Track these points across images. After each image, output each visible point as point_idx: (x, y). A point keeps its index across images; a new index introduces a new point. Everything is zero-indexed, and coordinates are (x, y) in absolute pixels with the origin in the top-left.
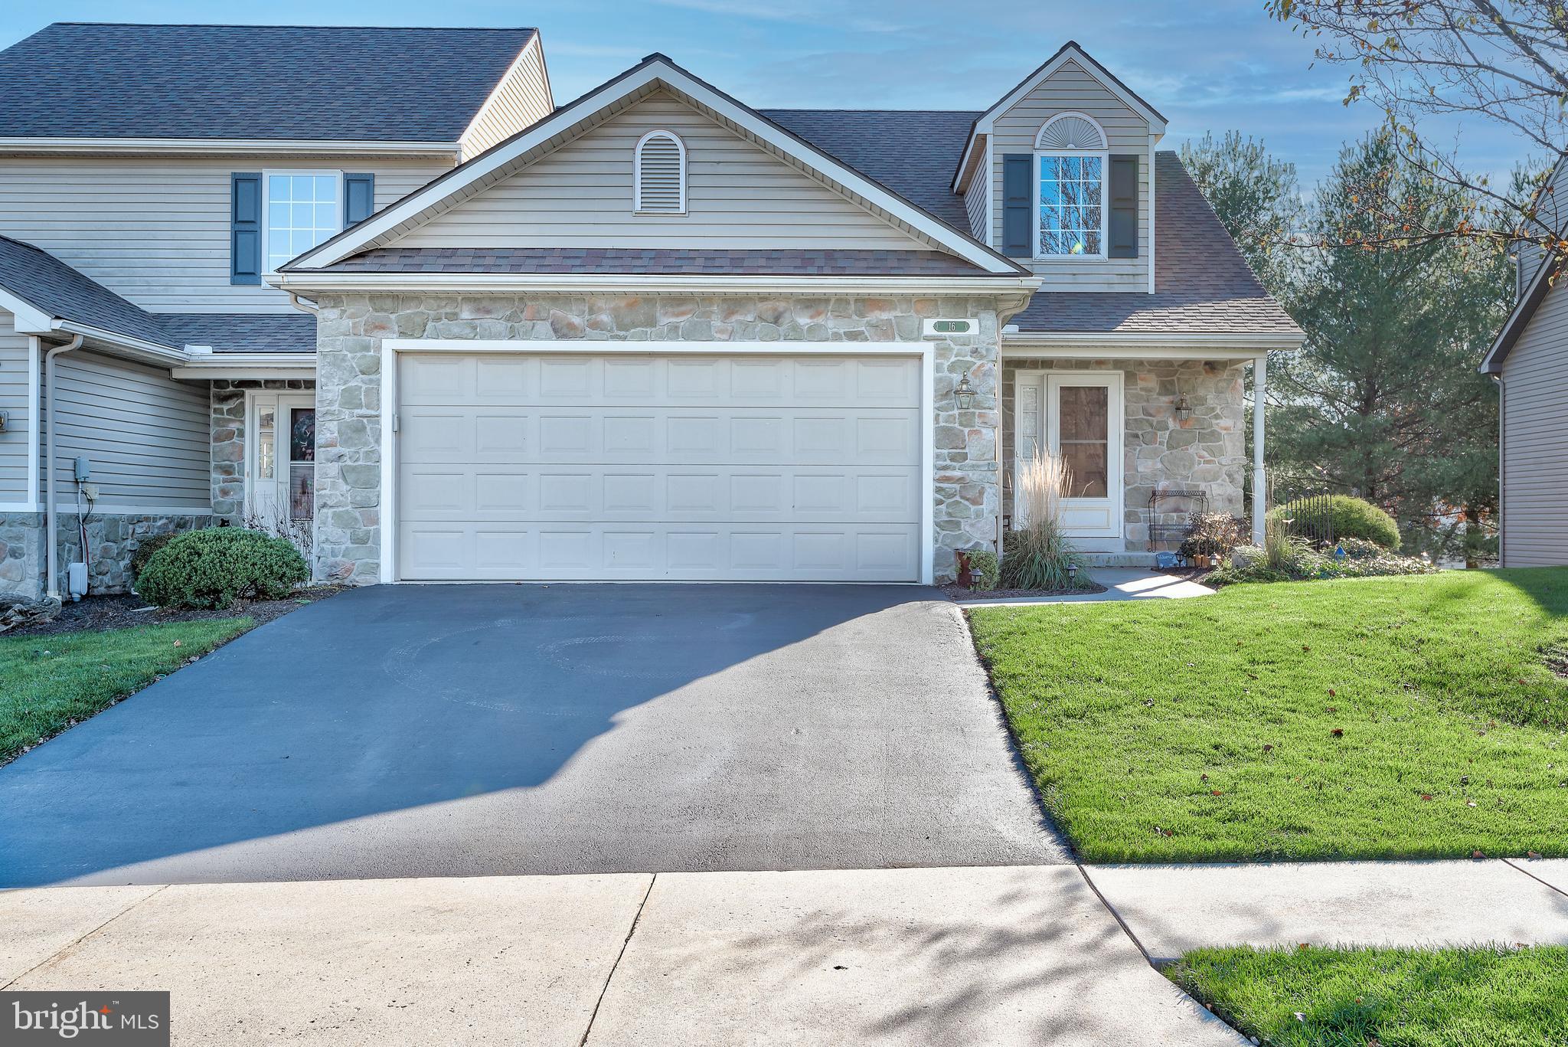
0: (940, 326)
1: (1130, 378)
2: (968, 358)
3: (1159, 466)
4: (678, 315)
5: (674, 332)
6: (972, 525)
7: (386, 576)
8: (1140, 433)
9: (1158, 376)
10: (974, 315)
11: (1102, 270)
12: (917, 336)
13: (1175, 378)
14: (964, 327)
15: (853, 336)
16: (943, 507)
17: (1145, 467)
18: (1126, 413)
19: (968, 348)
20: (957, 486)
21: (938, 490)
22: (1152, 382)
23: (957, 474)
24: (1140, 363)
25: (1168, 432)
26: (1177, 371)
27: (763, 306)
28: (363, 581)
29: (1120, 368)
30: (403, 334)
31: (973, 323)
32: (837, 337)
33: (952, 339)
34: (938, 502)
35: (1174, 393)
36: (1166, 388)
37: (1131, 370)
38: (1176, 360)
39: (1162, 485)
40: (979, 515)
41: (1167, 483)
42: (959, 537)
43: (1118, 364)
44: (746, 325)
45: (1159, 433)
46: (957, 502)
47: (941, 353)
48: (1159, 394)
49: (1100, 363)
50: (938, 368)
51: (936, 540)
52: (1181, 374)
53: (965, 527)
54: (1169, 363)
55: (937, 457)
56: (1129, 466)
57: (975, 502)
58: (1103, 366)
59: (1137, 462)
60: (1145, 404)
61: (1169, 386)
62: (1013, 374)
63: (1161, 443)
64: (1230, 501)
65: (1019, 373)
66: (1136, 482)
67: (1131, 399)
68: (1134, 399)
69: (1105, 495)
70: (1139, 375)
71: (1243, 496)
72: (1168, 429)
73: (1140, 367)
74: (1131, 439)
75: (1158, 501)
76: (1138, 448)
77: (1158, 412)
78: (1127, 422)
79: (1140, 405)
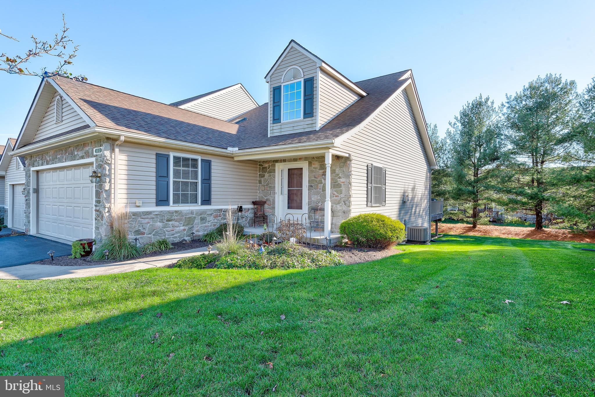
0: (96, 151)
1: (310, 164)
2: (101, 163)
3: (319, 198)
4: (59, 155)
5: (60, 161)
7: (32, 232)
8: (313, 185)
9: (319, 162)
10: (102, 146)
11: (302, 123)
12: (93, 156)
13: (324, 163)
14: (100, 150)
15: (83, 157)
16: (97, 221)
17: (314, 198)
18: (309, 178)
19: (101, 159)
20: (98, 213)
21: (96, 215)
22: (317, 165)
23: (98, 208)
25: (322, 185)
28: (28, 233)
29: (306, 160)
31: (102, 148)
32: (80, 158)
33: (99, 155)
34: (96, 219)
35: (324, 169)
37: (310, 160)
40: (102, 225)
41: (322, 204)
42: (99, 234)
43: (306, 158)
45: (319, 185)
46: (99, 219)
47: (97, 161)
48: (319, 169)
50: (96, 167)
51: (95, 234)
53: (100, 230)
54: (323, 157)
55: (95, 201)
56: (310, 198)
57: (102, 220)
58: (301, 160)
59: (312, 196)
60: (314, 174)
61: (323, 166)
62: (275, 165)
63: (320, 189)
64: (344, 212)
65: (277, 164)
66: (311, 204)
67: (310, 172)
68: (311, 172)
69: (301, 209)
70: (313, 162)
71: (350, 211)
72: (322, 183)
73: (313, 159)
74: (310, 187)
75: (319, 211)
76: (312, 191)
77: (319, 177)
78: (309, 181)
79: (313, 174)
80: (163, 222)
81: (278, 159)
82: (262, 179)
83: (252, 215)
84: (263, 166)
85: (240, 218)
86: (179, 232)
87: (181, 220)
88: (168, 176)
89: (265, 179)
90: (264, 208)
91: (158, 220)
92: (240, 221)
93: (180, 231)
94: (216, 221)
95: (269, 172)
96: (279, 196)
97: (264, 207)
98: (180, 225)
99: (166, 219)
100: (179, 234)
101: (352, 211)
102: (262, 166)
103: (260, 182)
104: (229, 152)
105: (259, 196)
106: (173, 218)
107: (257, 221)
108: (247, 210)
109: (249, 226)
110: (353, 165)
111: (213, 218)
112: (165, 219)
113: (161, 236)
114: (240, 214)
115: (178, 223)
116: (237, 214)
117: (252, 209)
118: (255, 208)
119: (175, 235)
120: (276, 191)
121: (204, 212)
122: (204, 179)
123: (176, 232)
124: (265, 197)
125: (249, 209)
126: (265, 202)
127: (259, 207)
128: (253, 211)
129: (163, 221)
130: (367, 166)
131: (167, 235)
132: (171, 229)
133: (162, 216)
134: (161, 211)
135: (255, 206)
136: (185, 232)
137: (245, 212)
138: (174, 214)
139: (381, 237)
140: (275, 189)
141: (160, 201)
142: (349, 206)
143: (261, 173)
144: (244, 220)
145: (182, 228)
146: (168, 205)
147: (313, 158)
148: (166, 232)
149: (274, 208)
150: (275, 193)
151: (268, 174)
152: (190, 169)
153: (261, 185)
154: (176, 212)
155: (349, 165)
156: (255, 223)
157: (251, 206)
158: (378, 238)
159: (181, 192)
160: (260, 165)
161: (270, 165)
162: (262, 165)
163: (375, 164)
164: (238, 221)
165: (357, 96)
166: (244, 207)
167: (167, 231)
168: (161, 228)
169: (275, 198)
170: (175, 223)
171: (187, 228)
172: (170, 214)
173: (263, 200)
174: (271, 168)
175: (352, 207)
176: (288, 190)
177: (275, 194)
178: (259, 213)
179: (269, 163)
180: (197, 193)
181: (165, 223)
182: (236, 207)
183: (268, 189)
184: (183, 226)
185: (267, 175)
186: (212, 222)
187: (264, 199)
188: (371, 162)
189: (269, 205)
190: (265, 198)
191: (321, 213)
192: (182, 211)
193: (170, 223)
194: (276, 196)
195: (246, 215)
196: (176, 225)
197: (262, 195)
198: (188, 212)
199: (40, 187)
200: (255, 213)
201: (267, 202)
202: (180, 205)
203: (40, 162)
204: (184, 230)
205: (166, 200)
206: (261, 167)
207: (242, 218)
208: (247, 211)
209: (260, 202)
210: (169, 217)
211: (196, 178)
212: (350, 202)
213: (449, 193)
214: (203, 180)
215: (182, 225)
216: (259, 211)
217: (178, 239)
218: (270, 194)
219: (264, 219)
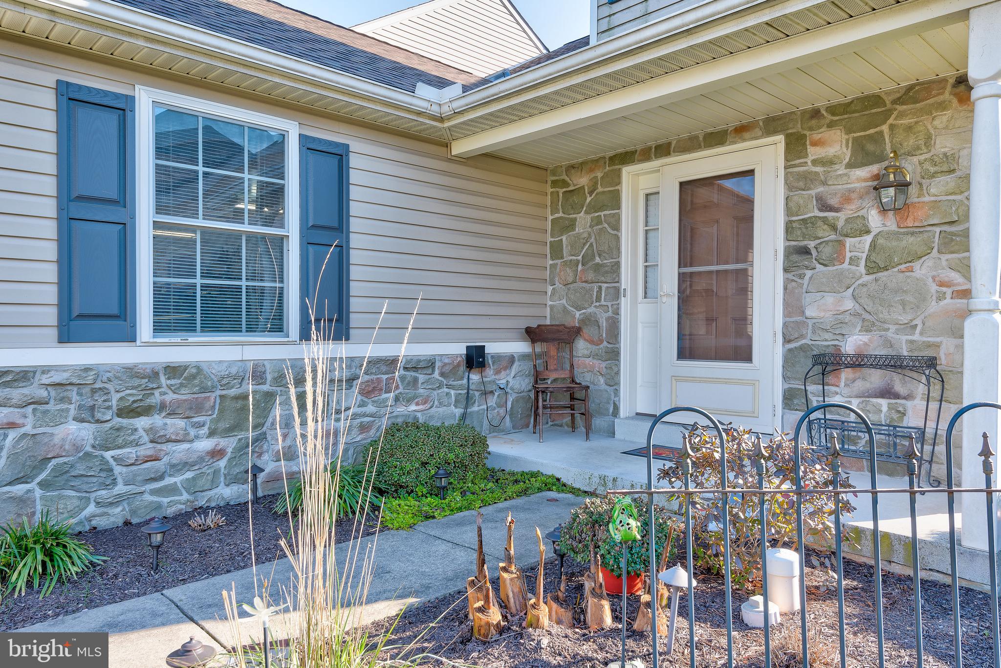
1: (796, 145)
3: (849, 305)
8: (811, 244)
9: (849, 130)
13: (885, 127)
17: (819, 307)
18: (789, 211)
22: (836, 144)
24: (813, 113)
25: (868, 239)
26: (891, 109)
29: (778, 132)
35: (881, 158)
36: (866, 151)
37: (797, 130)
38: (890, 92)
39: (852, 343)
41: (864, 338)
43: (771, 121)
45: (849, 242)
48: (850, 166)
49: (739, 129)
52: (899, 116)
54: (873, 101)
56: (792, 305)
58: (747, 135)
59: (808, 299)
60: (821, 189)
61: (870, 147)
62: (618, 175)
63: (854, 261)
65: (628, 172)
66: (802, 336)
67: (795, 183)
68: (801, 184)
69: (748, 358)
70: (812, 136)
72: (868, 232)
73: (814, 122)
74: (795, 258)
75: (846, 374)
76: (809, 273)
77: (847, 200)
78: (789, 229)
79: (813, 192)
80: (98, 421)
81: (632, 148)
82: (564, 238)
83: (527, 381)
84: (568, 185)
85: (477, 394)
86: (185, 465)
87: (197, 407)
88: (125, 199)
89: (578, 236)
90: (572, 356)
91: (68, 410)
92: (475, 408)
93: (194, 458)
94: (370, 408)
95: (595, 207)
96: (634, 303)
97: (571, 351)
98: (192, 432)
99: (114, 402)
100: (189, 475)
102: (565, 184)
103: (557, 250)
104: (425, 104)
105: (552, 307)
106: (156, 398)
107: (544, 407)
108: (504, 363)
109: (514, 428)
111: (360, 398)
112: (109, 408)
113: (85, 487)
114: (475, 377)
115: (181, 423)
116: (462, 378)
117: (524, 357)
118: (538, 356)
119: (169, 481)
120: (624, 283)
122: (314, 227)
123: (173, 466)
124: (579, 308)
125: (511, 359)
126: (576, 331)
127: (553, 352)
128: (528, 366)
129: (98, 415)
131: (120, 480)
132: (146, 450)
133: (94, 391)
134: (87, 369)
135: (539, 348)
136: (222, 463)
137: (498, 372)
138: (163, 379)
140: (619, 275)
141: (81, 316)
143: (561, 214)
144: (492, 401)
145: (205, 445)
146: (130, 337)
147: (815, 113)
148: (118, 469)
149: (614, 355)
150: (616, 294)
151: (589, 217)
152: (246, 176)
153: (559, 261)
154: (173, 370)
156: (536, 415)
157: (521, 347)
159: (199, 281)
160: (554, 183)
161: (599, 175)
162: (564, 181)
164: (466, 408)
166: (492, 348)
167: (118, 460)
168: (89, 449)
169: (617, 312)
170: (169, 421)
171: (229, 444)
172: (136, 381)
173: (570, 322)
174: (600, 189)
176: (682, 277)
177: (618, 298)
178: (553, 376)
179: (591, 170)
180: (285, 285)
181: (108, 425)
182: (459, 349)
183: (591, 276)
184: (212, 434)
185: (583, 220)
186: (355, 416)
187: (574, 317)
189: (592, 342)
190: (577, 314)
191: (864, 379)
192: (204, 367)
193: (142, 423)
194: (625, 303)
195: (502, 383)
196: (170, 432)
197: (564, 301)
198: (234, 370)
200: (538, 377)
201: (585, 331)
202: (191, 340)
204: (216, 454)
205: (115, 311)
206: (561, 191)
207: (485, 393)
208: (505, 368)
209: (559, 331)
210: (133, 395)
211: (276, 219)
214: (308, 230)
215: (205, 431)
216: (551, 367)
217: (185, 496)
218: (598, 299)
219: (572, 398)
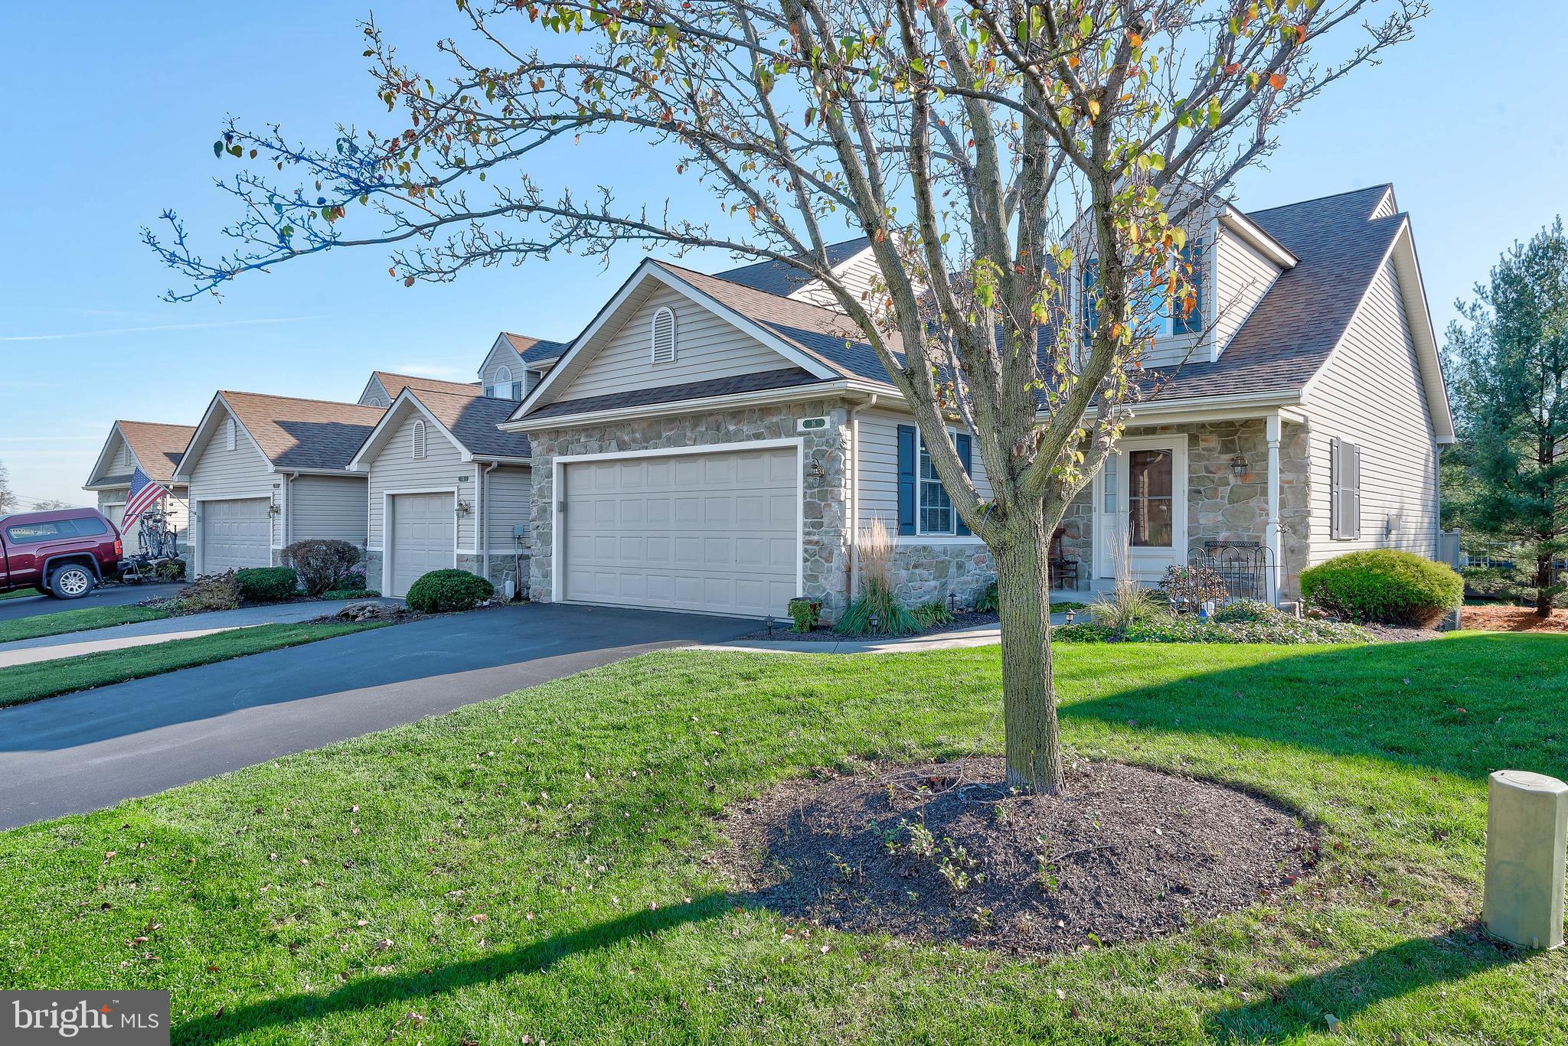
0: (807, 424)
1: (1193, 440)
2: (824, 448)
3: (1220, 518)
4: (671, 430)
5: (670, 442)
6: (826, 579)
7: (556, 597)
8: (1202, 489)
9: (1219, 436)
10: (828, 414)
11: (1168, 346)
12: (794, 433)
13: (1236, 437)
14: (821, 423)
15: (758, 436)
16: (808, 563)
17: (1206, 519)
18: (1190, 472)
19: (824, 439)
20: (816, 548)
21: (806, 551)
22: (1213, 442)
23: (816, 538)
24: (1202, 426)
25: (1229, 488)
26: (1238, 431)
27: (710, 419)
28: (545, 600)
29: (1183, 432)
30: (561, 454)
31: (827, 419)
32: (749, 438)
33: (815, 433)
34: (806, 560)
35: (1234, 451)
36: (1227, 447)
37: (1194, 433)
38: (1238, 421)
39: (1222, 536)
40: (829, 571)
41: (1227, 534)
42: (817, 588)
43: (1181, 428)
44: (702, 434)
45: (1220, 489)
46: (817, 560)
47: (808, 444)
48: (1221, 453)
49: (1165, 428)
50: (806, 456)
51: (804, 589)
52: (1243, 432)
53: (822, 580)
54: (1230, 424)
55: (805, 524)
56: (1192, 518)
57: (827, 561)
58: (1167, 431)
59: (1200, 515)
60: (1206, 463)
61: (1229, 445)
63: (1223, 498)
64: (1292, 551)
66: (1198, 533)
67: (1194, 458)
68: (1197, 459)
69: (1169, 545)
70: (1202, 436)
71: (1307, 547)
72: (1229, 485)
73: (1202, 431)
74: (1194, 494)
75: (1219, 551)
76: (1201, 502)
77: (1219, 469)
78: (1190, 480)
79: (1203, 464)
80: (908, 570)
86: (928, 592)
87: (931, 566)
88: (913, 474)
90: (1060, 545)
91: (901, 564)
93: (930, 589)
94: (978, 571)
96: (1101, 515)
97: (1060, 543)
98: (930, 577)
99: (912, 562)
100: (928, 597)
101: (1313, 547)
106: (921, 561)
110: (1312, 443)
111: (974, 565)
112: (910, 564)
115: (927, 573)
120: (1095, 503)
121: (960, 552)
123: (925, 591)
124: (1064, 518)
126: (1063, 532)
129: (909, 567)
130: (1331, 444)
132: (919, 584)
133: (907, 556)
134: (907, 546)
136: (936, 593)
138: (922, 552)
139: (1420, 599)
140: (1091, 499)
141: (903, 524)
142: (1306, 537)
146: (915, 533)
147: (1205, 428)
148: (912, 591)
149: (1088, 545)
150: (1090, 509)
154: (925, 548)
155: (1305, 442)
158: (1413, 599)
159: (928, 507)
163: (1345, 438)
165: (1276, 268)
167: (913, 588)
168: (906, 581)
169: (1090, 520)
170: (924, 571)
172: (916, 553)
175: (1312, 539)
176: (1132, 502)
177: (1091, 511)
178: (1052, 557)
180: (951, 508)
181: (910, 572)
184: (934, 578)
186: (974, 574)
188: (1336, 433)
189: (1073, 537)
191: (1227, 553)
192: (932, 547)
193: (918, 571)
194: (1095, 516)
196: (924, 576)
198: (939, 549)
199: (571, 499)
201: (1069, 531)
202: (929, 535)
203: (596, 445)
204: (935, 588)
205: (911, 522)
210: (916, 559)
212: (1307, 527)
213: (1462, 512)
215: (932, 577)
216: (1051, 552)
218: (1077, 513)
